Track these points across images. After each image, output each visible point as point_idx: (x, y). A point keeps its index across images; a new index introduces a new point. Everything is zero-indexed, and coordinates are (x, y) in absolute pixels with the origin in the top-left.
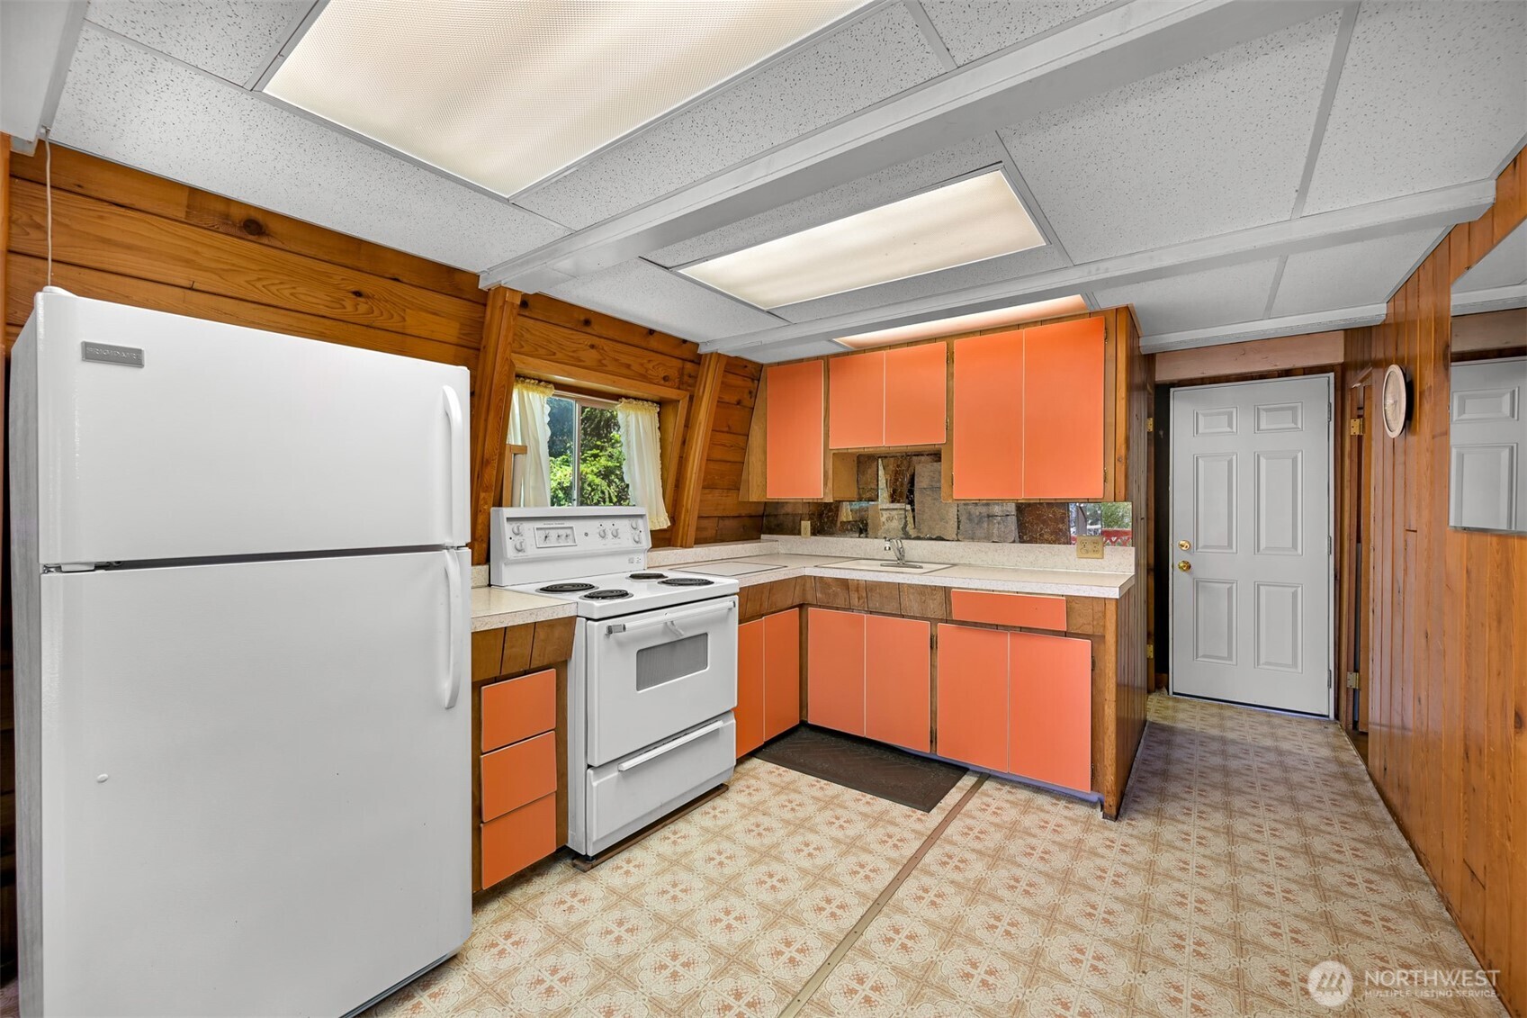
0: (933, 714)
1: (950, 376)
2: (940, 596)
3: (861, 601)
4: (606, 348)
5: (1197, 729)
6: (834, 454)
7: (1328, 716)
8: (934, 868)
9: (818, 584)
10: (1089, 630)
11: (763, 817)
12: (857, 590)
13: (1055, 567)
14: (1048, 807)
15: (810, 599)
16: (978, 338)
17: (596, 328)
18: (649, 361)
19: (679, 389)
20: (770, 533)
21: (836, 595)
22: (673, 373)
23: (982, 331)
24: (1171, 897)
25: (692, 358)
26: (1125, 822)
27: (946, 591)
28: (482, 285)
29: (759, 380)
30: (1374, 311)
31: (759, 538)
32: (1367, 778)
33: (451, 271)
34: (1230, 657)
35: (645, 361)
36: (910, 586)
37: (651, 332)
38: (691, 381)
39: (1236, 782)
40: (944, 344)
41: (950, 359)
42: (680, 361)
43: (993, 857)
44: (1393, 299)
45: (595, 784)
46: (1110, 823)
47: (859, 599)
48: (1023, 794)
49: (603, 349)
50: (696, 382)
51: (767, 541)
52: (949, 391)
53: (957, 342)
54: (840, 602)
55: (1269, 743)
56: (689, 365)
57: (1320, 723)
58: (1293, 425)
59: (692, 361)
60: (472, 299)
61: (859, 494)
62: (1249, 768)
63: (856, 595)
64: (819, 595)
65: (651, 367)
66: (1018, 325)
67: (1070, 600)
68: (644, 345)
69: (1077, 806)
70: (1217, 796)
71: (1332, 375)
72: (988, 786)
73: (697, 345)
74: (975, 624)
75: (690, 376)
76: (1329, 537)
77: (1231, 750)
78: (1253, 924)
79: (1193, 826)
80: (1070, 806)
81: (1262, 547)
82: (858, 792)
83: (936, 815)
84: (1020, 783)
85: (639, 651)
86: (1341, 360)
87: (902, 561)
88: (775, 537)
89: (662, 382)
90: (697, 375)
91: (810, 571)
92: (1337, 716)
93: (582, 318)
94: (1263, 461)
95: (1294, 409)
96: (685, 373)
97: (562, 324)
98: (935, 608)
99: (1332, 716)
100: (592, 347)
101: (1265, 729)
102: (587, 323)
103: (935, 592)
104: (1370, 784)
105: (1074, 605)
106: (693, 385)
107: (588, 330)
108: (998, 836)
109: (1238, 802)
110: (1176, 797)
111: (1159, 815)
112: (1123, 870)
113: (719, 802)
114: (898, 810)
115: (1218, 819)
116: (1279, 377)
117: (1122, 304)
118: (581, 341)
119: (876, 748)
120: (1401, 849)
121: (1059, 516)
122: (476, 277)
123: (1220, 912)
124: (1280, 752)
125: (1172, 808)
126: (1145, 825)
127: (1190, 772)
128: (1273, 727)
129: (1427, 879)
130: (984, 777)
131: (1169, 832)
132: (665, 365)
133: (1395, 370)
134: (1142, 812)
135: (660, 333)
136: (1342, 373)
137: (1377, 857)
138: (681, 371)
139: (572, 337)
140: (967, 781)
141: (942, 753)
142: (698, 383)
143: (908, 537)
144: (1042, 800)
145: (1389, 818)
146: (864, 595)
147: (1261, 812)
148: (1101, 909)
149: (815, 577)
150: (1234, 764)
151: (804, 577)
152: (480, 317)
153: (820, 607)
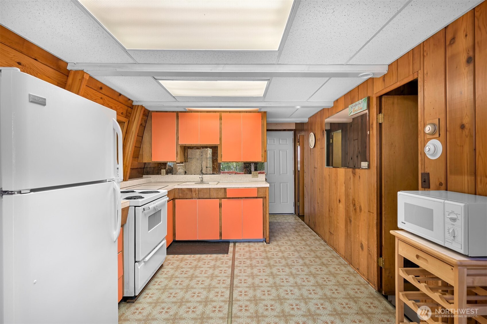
0: (221, 227)
1: (221, 124)
2: (223, 191)
3: (196, 195)
4: (105, 99)
5: (272, 221)
6: (180, 146)
7: (293, 213)
8: (239, 265)
9: (180, 191)
10: (262, 196)
11: (182, 269)
12: (195, 192)
13: (246, 180)
14: (254, 245)
15: (176, 196)
16: (228, 113)
17: (103, 91)
18: (118, 106)
19: (125, 118)
20: (147, 175)
21: (187, 194)
22: (125, 112)
23: (230, 112)
24: (287, 255)
25: (130, 106)
26: (271, 244)
27: (225, 189)
28: (69, 68)
29: (148, 117)
30: (306, 120)
31: (142, 177)
32: (305, 224)
33: (58, 59)
34: (275, 202)
35: (117, 106)
36: (213, 188)
37: (120, 95)
38: (129, 115)
39: (285, 230)
40: (219, 114)
41: (221, 119)
42: (127, 107)
43: (250, 258)
44: (310, 118)
45: (139, 268)
46: (268, 245)
47: (195, 194)
48: (247, 244)
49: (105, 100)
50: (131, 115)
51: (146, 178)
52: (221, 128)
53: (223, 114)
54: (189, 196)
55: (286, 221)
56: (129, 109)
57: (292, 215)
58: (286, 143)
59: (130, 107)
60: (64, 73)
61: (185, 160)
62: (286, 227)
63: (195, 193)
64: (180, 195)
65: (118, 109)
66: (240, 112)
67: (258, 188)
68: (117, 99)
69: (259, 243)
70: (284, 234)
71: (293, 132)
72: (237, 244)
73: (133, 101)
74: (233, 198)
75: (129, 113)
76: (293, 171)
77: (281, 224)
78: (302, 254)
79: (283, 241)
80: (258, 243)
81: (281, 173)
82: (205, 255)
83: (230, 255)
84: (244, 242)
85: (149, 217)
86: (295, 128)
87: (202, 182)
88: (149, 176)
89: (121, 115)
90: (131, 113)
91: (177, 186)
92: (295, 213)
93: (100, 86)
94: (281, 152)
95: (286, 139)
96: (128, 112)
97: (93, 88)
98: (221, 195)
99: (294, 213)
100: (101, 98)
101: (284, 218)
102: (101, 88)
103: (221, 190)
104: (306, 225)
105: (259, 190)
106: (130, 117)
107: (101, 91)
108: (248, 254)
109: (288, 234)
110: (277, 236)
111: (276, 240)
112: (277, 253)
113: (162, 270)
114: (220, 256)
115: (286, 238)
116: (283, 131)
117: (266, 111)
118: (98, 96)
119: (201, 243)
120: (315, 235)
121: (247, 166)
122: (67, 64)
123: (296, 254)
124: (289, 223)
125: (277, 238)
126: (275, 243)
127: (276, 230)
128: (285, 218)
129: (321, 239)
130: (235, 242)
131: (280, 243)
132: (122, 108)
133: (312, 134)
134: (273, 241)
135: (123, 95)
136: (295, 131)
137: (313, 238)
138: (127, 110)
139: (95, 93)
140: (231, 245)
141: (224, 238)
142: (131, 116)
143: (203, 174)
144: (251, 244)
145: (312, 230)
146: (197, 193)
147: (292, 235)
148: (277, 261)
149: (179, 189)
150: (283, 227)
151: (175, 189)
152: (65, 81)
153: (180, 199)
